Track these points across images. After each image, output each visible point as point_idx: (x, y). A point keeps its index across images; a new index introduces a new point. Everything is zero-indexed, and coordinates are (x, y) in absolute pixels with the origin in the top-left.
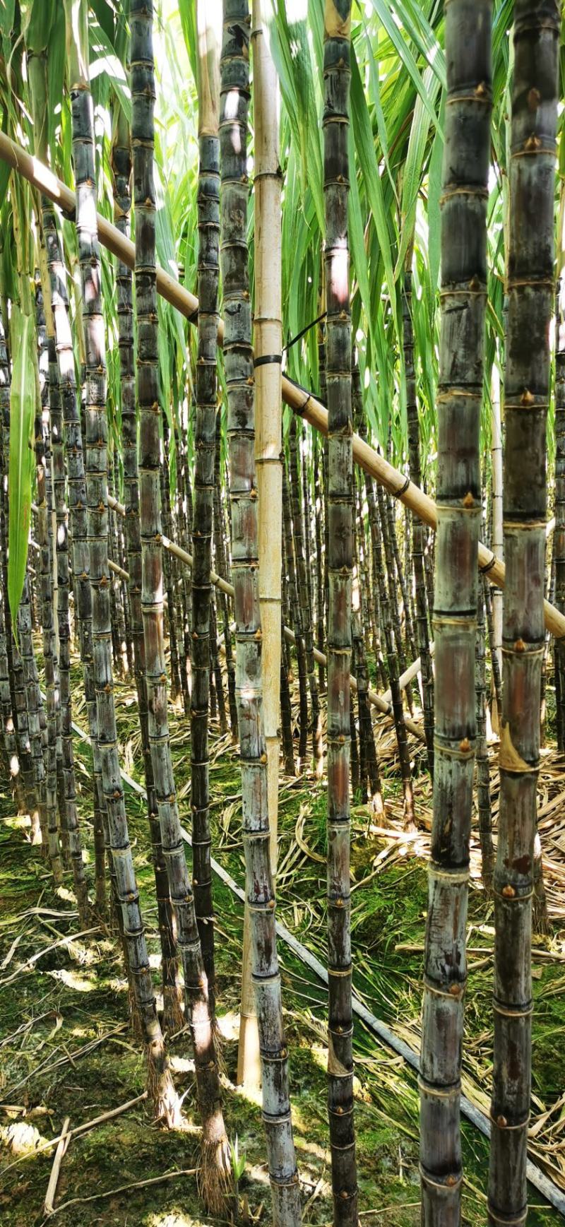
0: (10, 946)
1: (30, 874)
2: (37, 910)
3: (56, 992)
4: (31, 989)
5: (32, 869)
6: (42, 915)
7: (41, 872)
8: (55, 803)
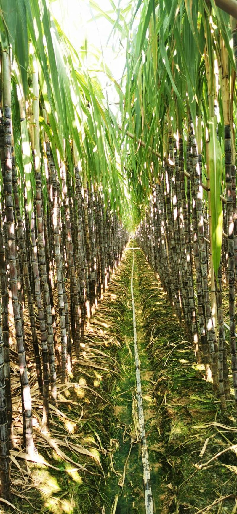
0: (204, 443)
1: (208, 399)
2: (215, 423)
4: (218, 475)
5: (209, 397)
6: (218, 427)
7: (214, 399)
8: (222, 367)
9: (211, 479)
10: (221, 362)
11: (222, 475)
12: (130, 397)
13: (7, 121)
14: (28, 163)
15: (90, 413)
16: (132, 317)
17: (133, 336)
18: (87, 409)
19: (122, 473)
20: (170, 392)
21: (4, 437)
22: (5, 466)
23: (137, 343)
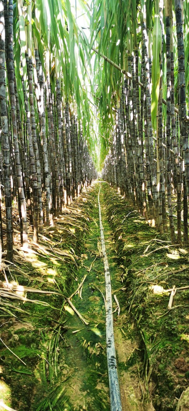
0: (146, 248)
1: (151, 233)
2: (155, 239)
3: (165, 259)
4: (155, 257)
5: (152, 232)
6: (156, 241)
7: (155, 232)
8: (162, 204)
9: (150, 260)
10: (161, 200)
11: (157, 258)
12: (96, 241)
13: (10, 7)
14: (24, 46)
15: (67, 240)
16: (99, 210)
17: (99, 218)
18: (65, 238)
19: (90, 268)
20: (124, 233)
21: (10, 216)
22: (10, 238)
23: (102, 220)
